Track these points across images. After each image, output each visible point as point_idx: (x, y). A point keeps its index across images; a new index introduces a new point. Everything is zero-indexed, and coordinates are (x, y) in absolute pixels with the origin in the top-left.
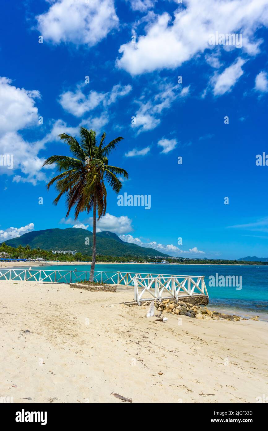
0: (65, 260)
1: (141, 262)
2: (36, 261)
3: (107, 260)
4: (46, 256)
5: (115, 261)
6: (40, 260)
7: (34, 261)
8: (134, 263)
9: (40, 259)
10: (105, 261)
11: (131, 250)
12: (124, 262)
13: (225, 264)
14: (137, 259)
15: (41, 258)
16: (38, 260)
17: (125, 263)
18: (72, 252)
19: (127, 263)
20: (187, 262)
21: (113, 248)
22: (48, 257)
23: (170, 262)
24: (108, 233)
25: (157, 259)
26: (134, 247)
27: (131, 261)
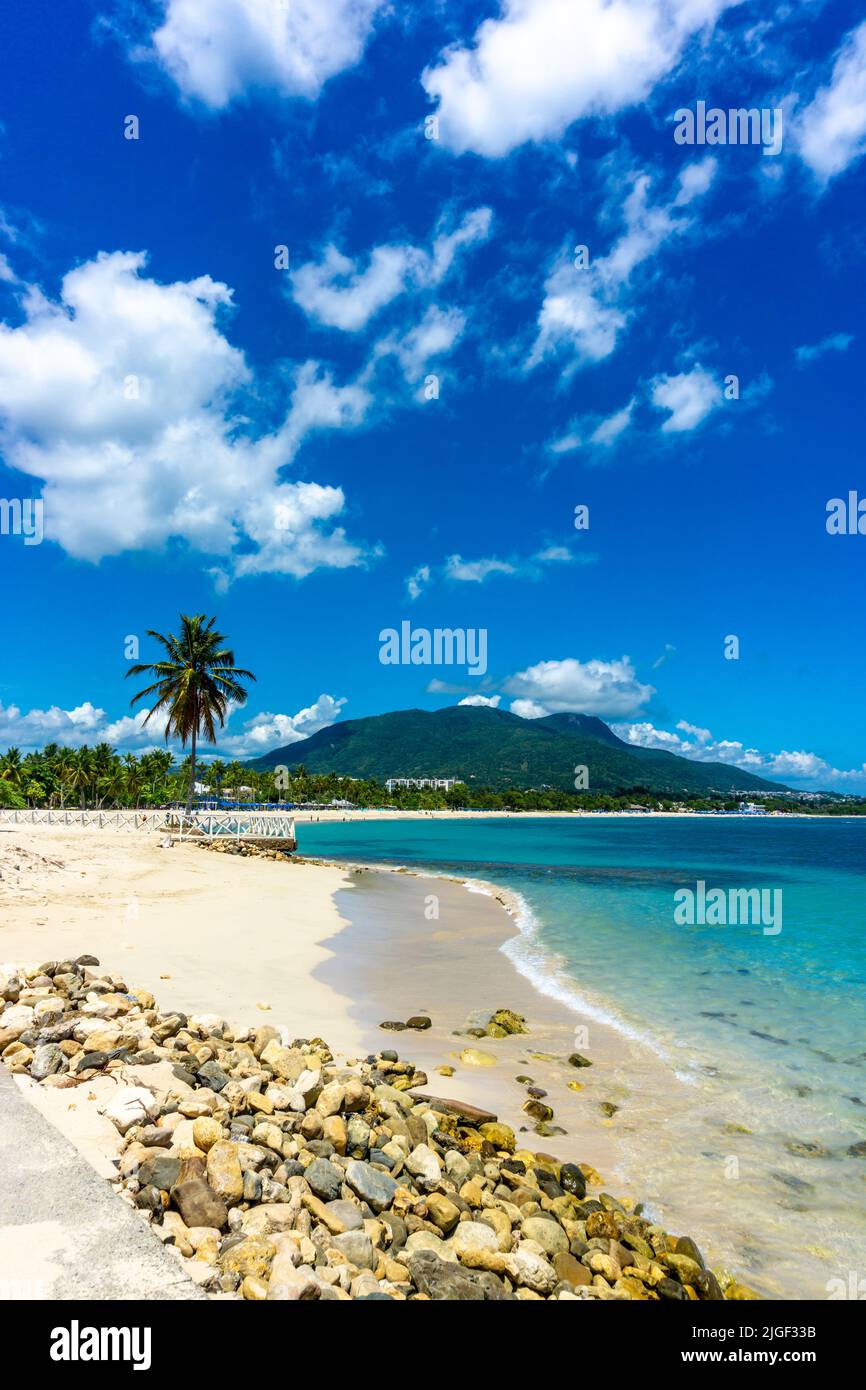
0: (414, 807)
1: (667, 809)
2: (330, 808)
5: (577, 808)
6: (340, 807)
7: (323, 808)
8: (640, 814)
9: (339, 803)
10: (546, 808)
12: (607, 809)
14: (656, 801)
15: (346, 802)
16: (335, 808)
17: (610, 814)
18: (447, 783)
19: (616, 815)
22: (362, 796)
23: (769, 810)
25: (726, 798)
26: (662, 760)
27: (633, 806)
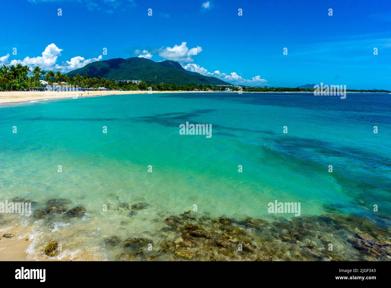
0: (129, 90)
1: (205, 90)
2: (98, 90)
3: (172, 89)
4: (108, 85)
5: (179, 90)
6: (103, 90)
7: (96, 90)
8: (198, 92)
9: (102, 88)
10: (170, 90)
11: (194, 79)
12: (188, 90)
13: (287, 91)
14: (200, 88)
15: (104, 88)
16: (101, 90)
17: (190, 92)
18: (136, 82)
19: (192, 92)
20: (250, 90)
21: (177, 77)
22: (110, 86)
23: (233, 90)
24: (171, 62)
25: (220, 87)
26: (197, 76)
27: (195, 89)
